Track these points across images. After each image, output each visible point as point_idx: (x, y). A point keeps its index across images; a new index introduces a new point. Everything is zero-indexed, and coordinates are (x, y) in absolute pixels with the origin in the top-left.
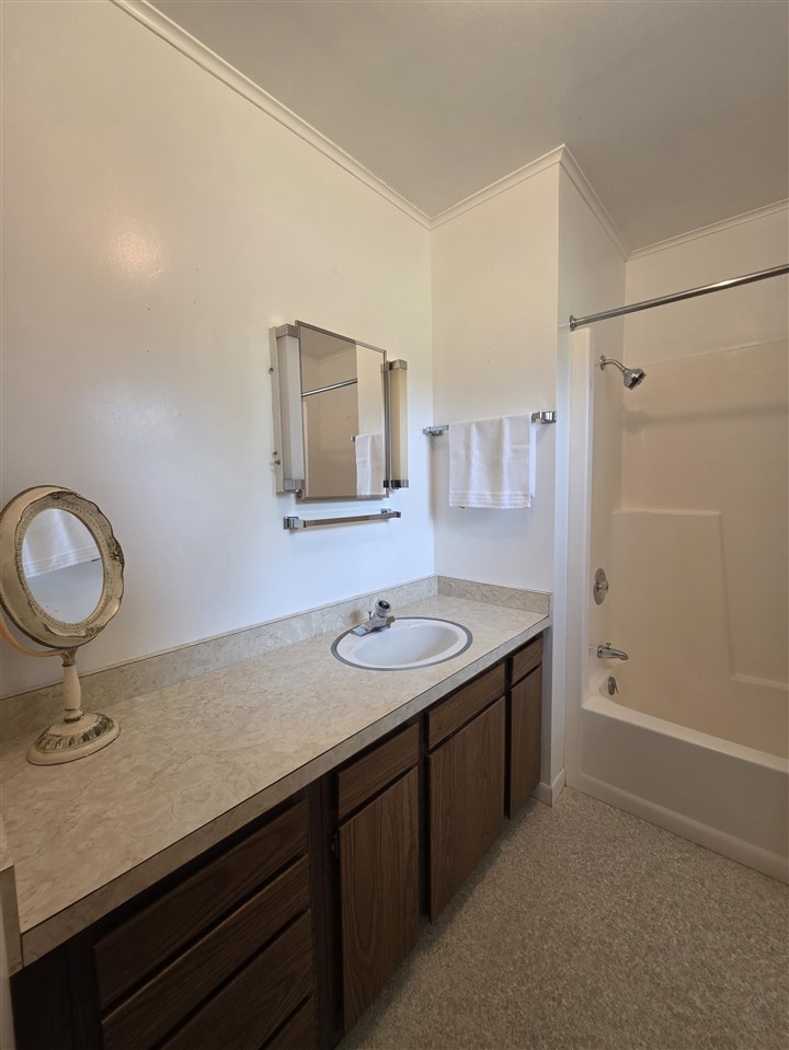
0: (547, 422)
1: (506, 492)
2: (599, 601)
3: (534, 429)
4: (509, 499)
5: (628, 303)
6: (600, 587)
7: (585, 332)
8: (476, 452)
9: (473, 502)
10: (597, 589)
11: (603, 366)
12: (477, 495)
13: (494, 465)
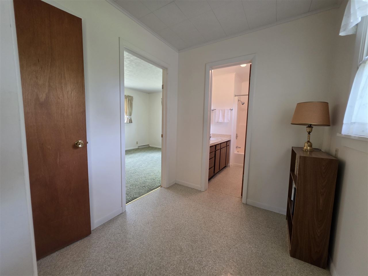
0: (231, 110)
1: (225, 120)
2: (237, 139)
3: (230, 111)
4: (226, 121)
5: (242, 94)
6: (237, 137)
7: (237, 97)
8: (221, 114)
9: (220, 121)
10: (236, 137)
11: (238, 101)
12: (221, 120)
13: (223, 116)
